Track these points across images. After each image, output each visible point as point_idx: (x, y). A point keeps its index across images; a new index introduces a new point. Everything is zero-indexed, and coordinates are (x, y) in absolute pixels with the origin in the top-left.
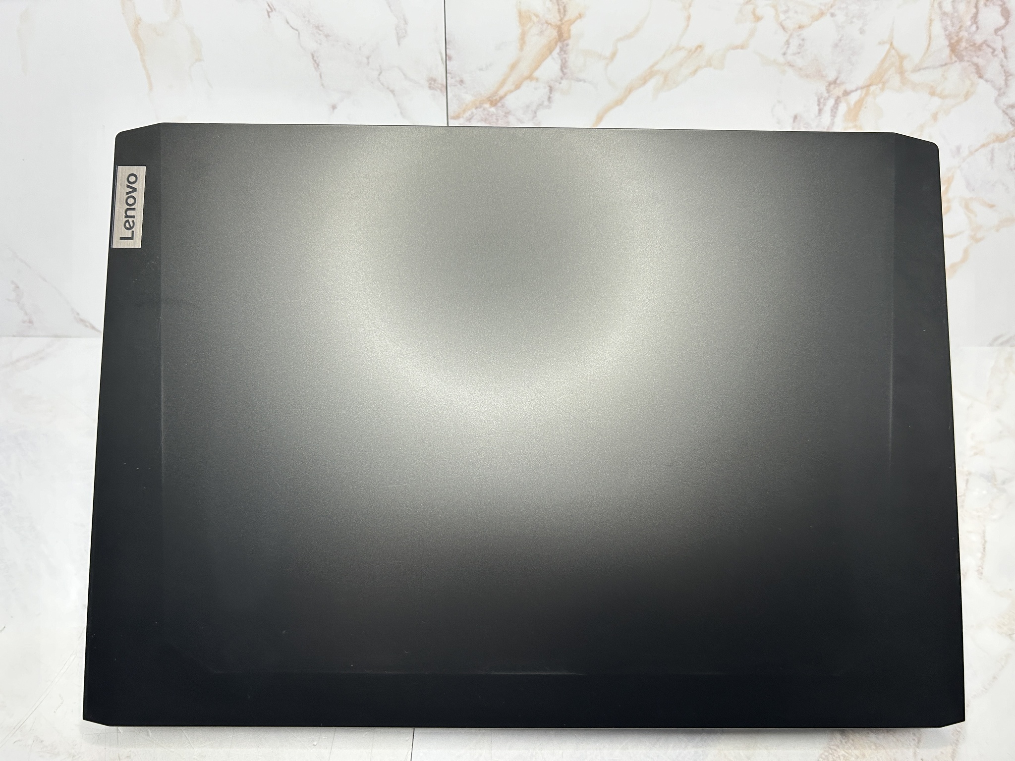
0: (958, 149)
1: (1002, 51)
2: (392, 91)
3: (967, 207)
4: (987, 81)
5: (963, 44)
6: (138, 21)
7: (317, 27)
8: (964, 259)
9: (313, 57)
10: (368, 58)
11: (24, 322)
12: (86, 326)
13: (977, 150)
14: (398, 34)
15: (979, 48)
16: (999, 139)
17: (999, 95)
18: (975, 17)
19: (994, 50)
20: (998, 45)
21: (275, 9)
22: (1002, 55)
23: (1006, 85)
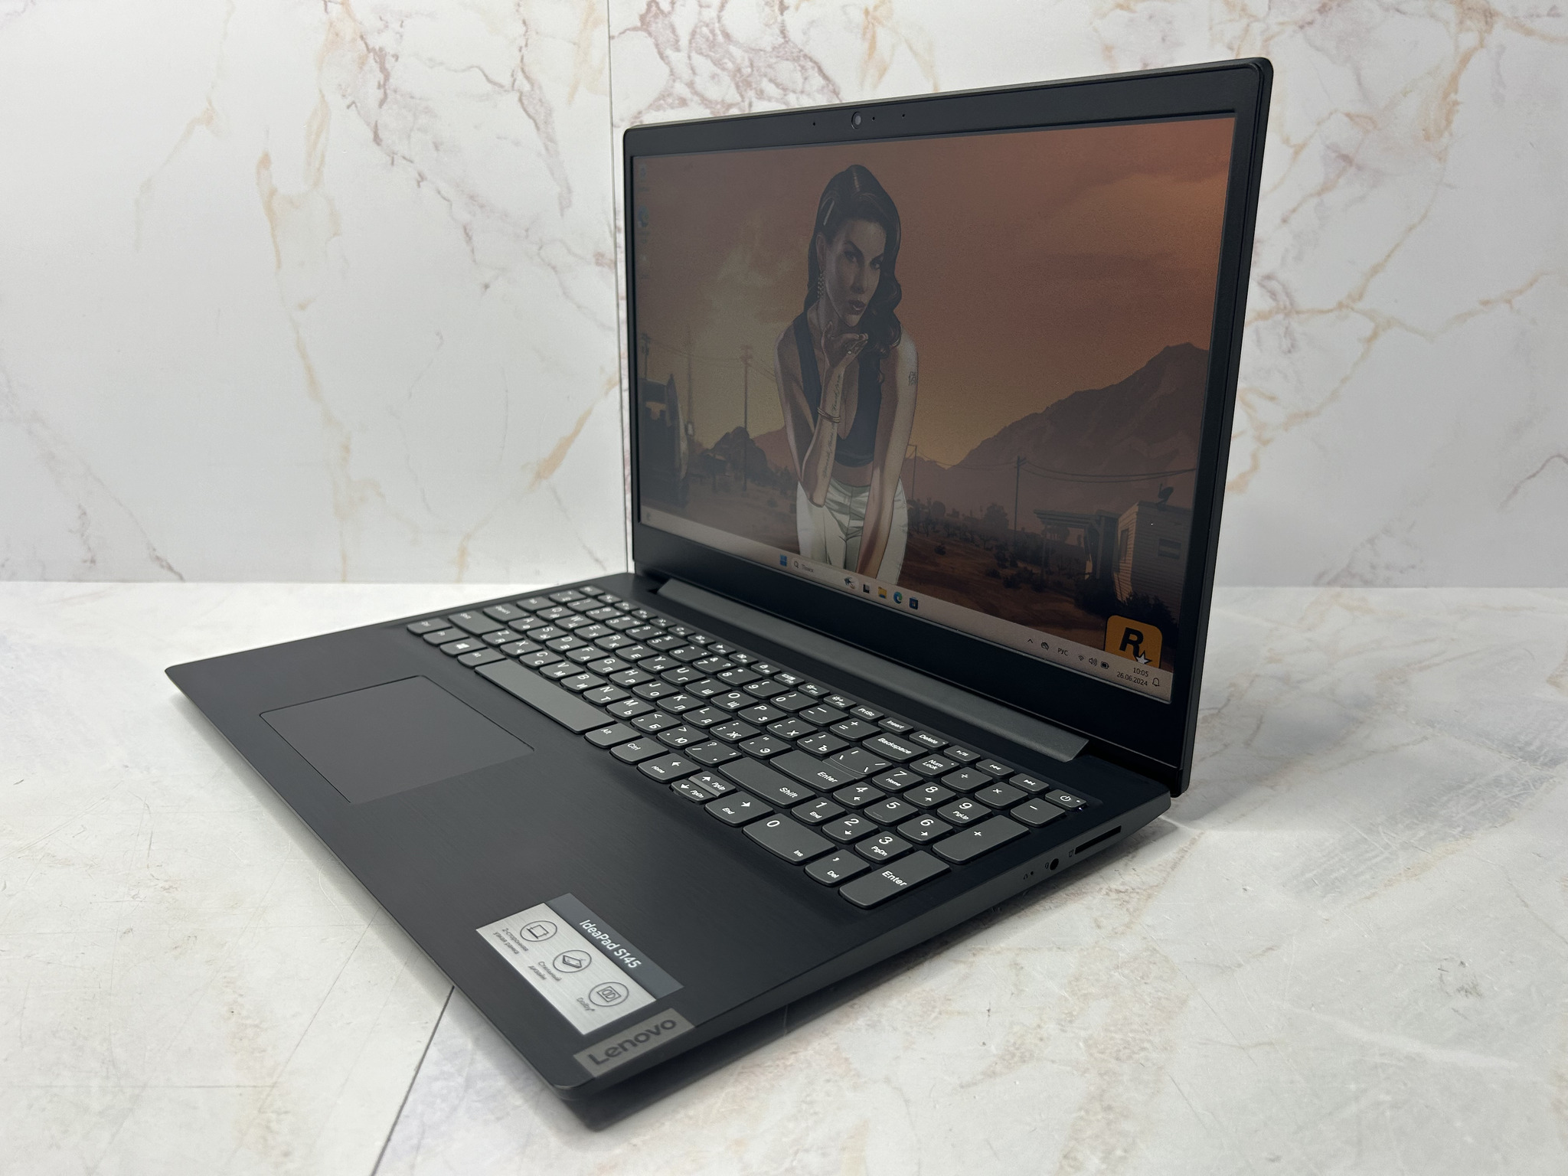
2: (554, 268)
6: (273, 192)
7: (472, 197)
8: (1255, 467)
9: (465, 230)
10: (527, 230)
11: (85, 561)
12: (162, 566)
14: (561, 203)
16: (1261, 316)
21: (426, 179)
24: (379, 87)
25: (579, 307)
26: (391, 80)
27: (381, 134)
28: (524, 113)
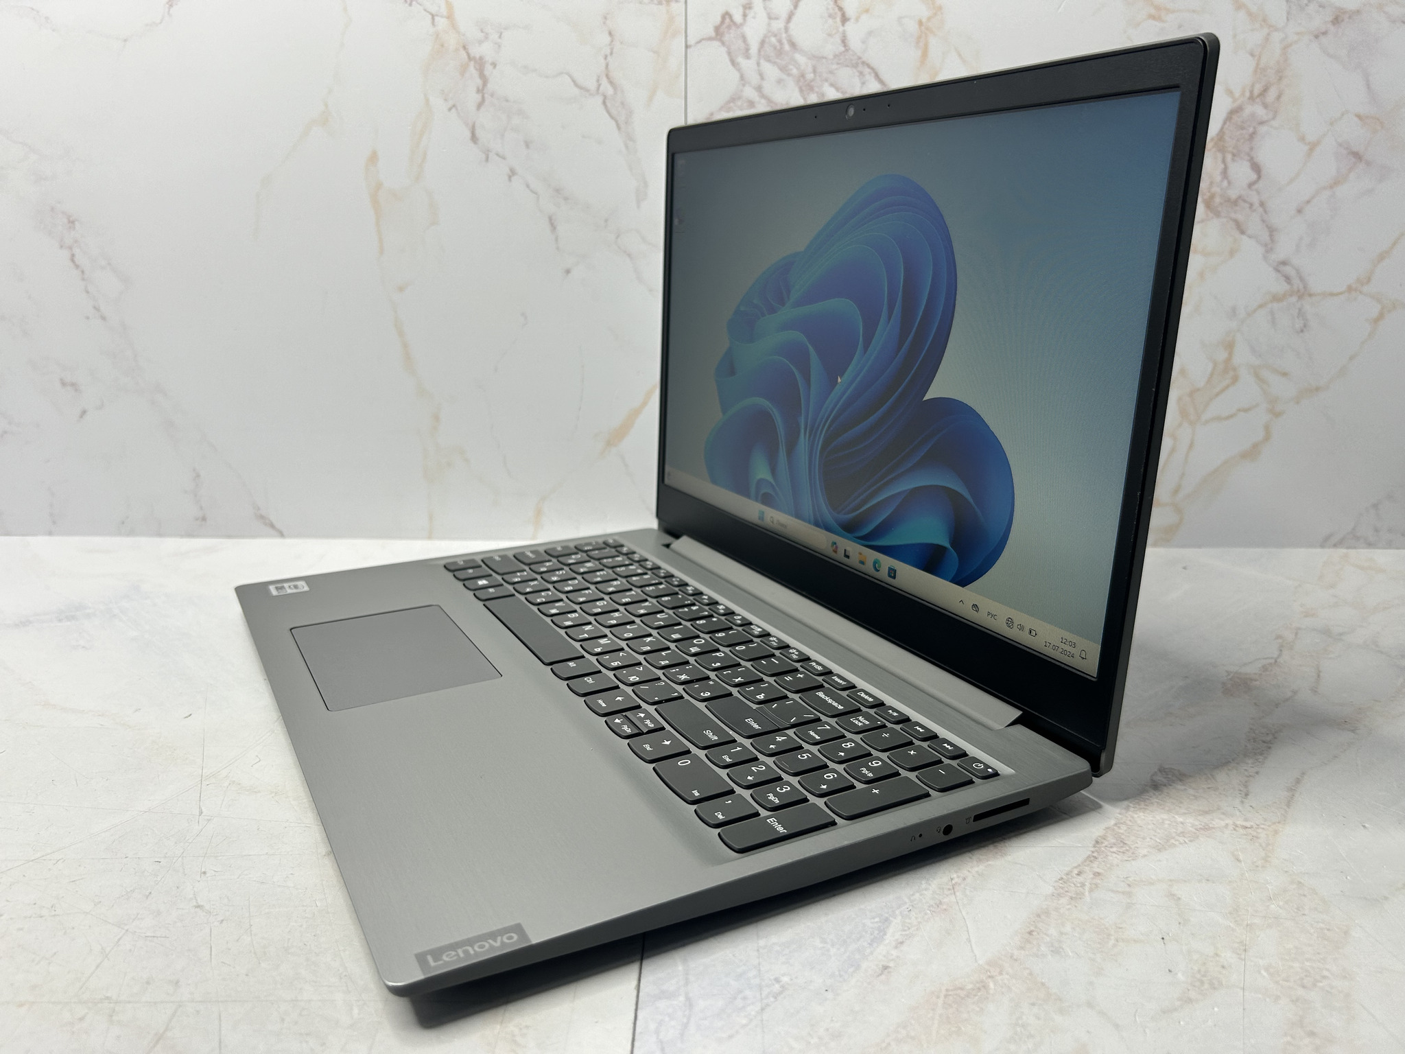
0: (1234, 311)
1: (1260, 205)
2: (629, 255)
3: (1257, 375)
4: (1250, 237)
5: (1217, 200)
6: (379, 186)
7: (557, 191)
8: (1267, 437)
9: (550, 219)
10: (606, 221)
12: (265, 523)
13: (1255, 311)
14: (637, 196)
15: (1235, 203)
16: (1276, 298)
17: (1267, 252)
18: (1225, 173)
19: (1251, 205)
20: (1255, 199)
21: (517, 174)
22: (1261, 210)
23: (1272, 240)
24: (478, 91)
25: (650, 290)
26: (489, 85)
27: (479, 133)
28: (607, 115)
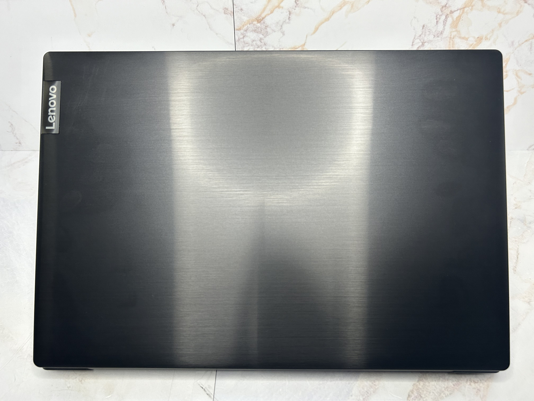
0: (513, 43)
3: (517, 75)
4: (529, 4)
8: (515, 103)
11: (17, 143)
13: (523, 43)
25: (217, 34)
